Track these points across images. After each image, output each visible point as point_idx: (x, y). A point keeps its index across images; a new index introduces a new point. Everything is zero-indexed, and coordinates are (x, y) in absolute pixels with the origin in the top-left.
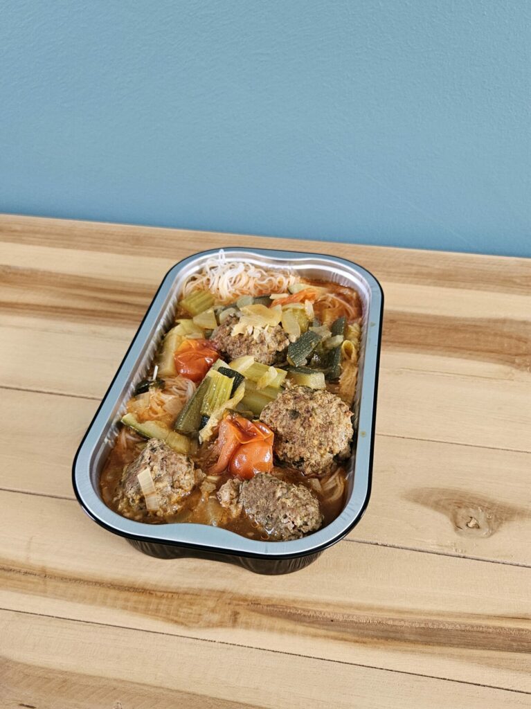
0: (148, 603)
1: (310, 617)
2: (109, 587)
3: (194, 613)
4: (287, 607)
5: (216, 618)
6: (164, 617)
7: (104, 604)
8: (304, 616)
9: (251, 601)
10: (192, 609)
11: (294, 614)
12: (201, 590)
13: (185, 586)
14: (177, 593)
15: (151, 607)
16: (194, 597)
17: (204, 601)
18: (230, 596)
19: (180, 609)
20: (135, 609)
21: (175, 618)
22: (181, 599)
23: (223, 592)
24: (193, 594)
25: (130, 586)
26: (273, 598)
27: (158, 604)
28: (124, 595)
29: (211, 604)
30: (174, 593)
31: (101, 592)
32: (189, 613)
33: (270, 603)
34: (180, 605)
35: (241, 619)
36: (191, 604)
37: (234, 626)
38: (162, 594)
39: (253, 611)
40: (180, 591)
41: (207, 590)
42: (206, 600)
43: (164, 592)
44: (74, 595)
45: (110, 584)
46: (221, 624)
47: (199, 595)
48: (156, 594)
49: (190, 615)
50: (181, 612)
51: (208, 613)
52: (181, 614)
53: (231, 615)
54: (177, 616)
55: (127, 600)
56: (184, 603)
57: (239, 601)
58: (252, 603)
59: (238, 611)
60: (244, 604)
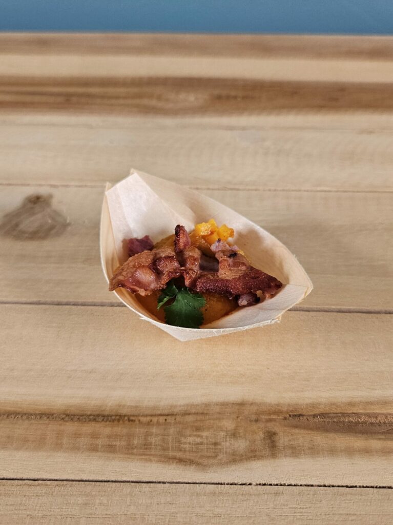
0: (130, 436)
1: (380, 424)
2: (63, 419)
3: (205, 441)
4: (343, 414)
5: (241, 445)
6: (161, 456)
7: (58, 446)
8: (372, 424)
9: (287, 412)
10: (201, 437)
11: (357, 423)
12: (207, 405)
13: (182, 402)
14: (172, 415)
15: (136, 442)
16: (199, 417)
17: (217, 422)
18: (254, 409)
19: (183, 440)
20: (111, 449)
21: (179, 455)
22: (180, 423)
23: (242, 404)
24: (197, 414)
25: (97, 413)
26: (319, 404)
27: (146, 435)
28: (88, 428)
29: (229, 424)
30: (168, 415)
31: (52, 428)
32: (198, 444)
33: (317, 412)
34: (181, 434)
35: (281, 442)
36: (198, 429)
37: (274, 455)
38: (149, 418)
39: (296, 427)
40: (176, 410)
41: (217, 404)
42: (219, 419)
43: (152, 416)
44: (9, 437)
45: (64, 414)
46: (252, 455)
47: (207, 414)
48: (139, 421)
49: (201, 447)
50: (185, 443)
51: (228, 439)
52: (185, 446)
53: (264, 438)
54: (180, 451)
55: (94, 436)
56: (186, 428)
57: (270, 414)
58: (290, 416)
59: (273, 430)
60: (279, 418)
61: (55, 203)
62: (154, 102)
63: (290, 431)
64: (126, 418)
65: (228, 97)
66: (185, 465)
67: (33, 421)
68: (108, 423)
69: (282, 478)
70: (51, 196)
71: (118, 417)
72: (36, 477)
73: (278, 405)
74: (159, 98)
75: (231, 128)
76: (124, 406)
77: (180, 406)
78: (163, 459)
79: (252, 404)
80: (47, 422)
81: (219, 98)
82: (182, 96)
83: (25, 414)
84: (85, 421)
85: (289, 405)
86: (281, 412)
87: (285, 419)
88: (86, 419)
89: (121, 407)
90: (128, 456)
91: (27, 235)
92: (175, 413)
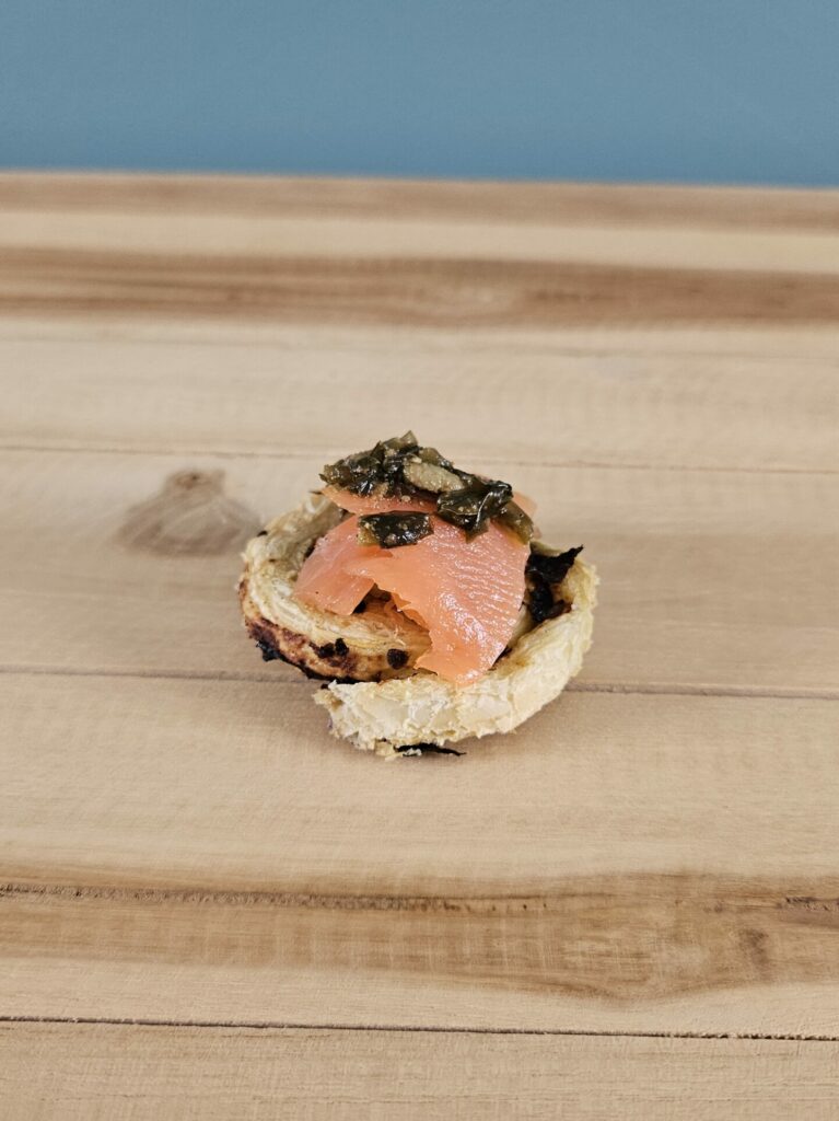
0: (454, 938)
2: (304, 903)
3: (617, 950)
5: (694, 957)
6: (525, 978)
7: (301, 957)
9: (781, 893)
10: (606, 941)
12: (608, 878)
13: (553, 872)
14: (538, 897)
15: (467, 950)
16: (594, 903)
17: (635, 911)
18: (710, 886)
19: (567, 946)
20: (415, 963)
21: (563, 976)
22: (555, 913)
23: (682, 877)
24: (589, 895)
25: (373, 892)
27: (489, 937)
28: (362, 922)
29: (660, 916)
30: (528, 897)
31: (283, 922)
32: (600, 955)
34: (560, 934)
35: (777, 951)
36: (596, 925)
37: (766, 979)
38: (488, 904)
39: (805, 922)
40: (543, 888)
41: (630, 877)
42: (639, 905)
43: (493, 898)
44: (192, 939)
45: (305, 893)
46: (719, 977)
47: (610, 895)
48: (469, 908)
49: (609, 961)
50: (573, 954)
51: (663, 945)
52: (573, 959)
53: (740, 945)
54: (566, 968)
55: (377, 937)
56: (571, 924)
57: (745, 897)
58: (788, 900)
59: (758, 929)
60: (764, 904)
61: (231, 488)
62: (409, 304)
63: (794, 931)
64: (439, 902)
65: (560, 297)
66: (581, 998)
67: (241, 908)
68: (401, 912)
69: (792, 1024)
70: (221, 475)
71: (422, 901)
72: (263, 1020)
73: (758, 879)
74: (420, 295)
75: (574, 353)
76: (431, 878)
77: (552, 879)
78: (530, 986)
79: (703, 876)
80: (271, 908)
81: (542, 297)
82: (466, 292)
83: (223, 893)
84: (353, 908)
85: (784, 880)
86: (769, 893)
87: (779, 906)
88: (353, 903)
89: (426, 881)
90: (455, 978)
91: (180, 547)
92: (543, 894)
